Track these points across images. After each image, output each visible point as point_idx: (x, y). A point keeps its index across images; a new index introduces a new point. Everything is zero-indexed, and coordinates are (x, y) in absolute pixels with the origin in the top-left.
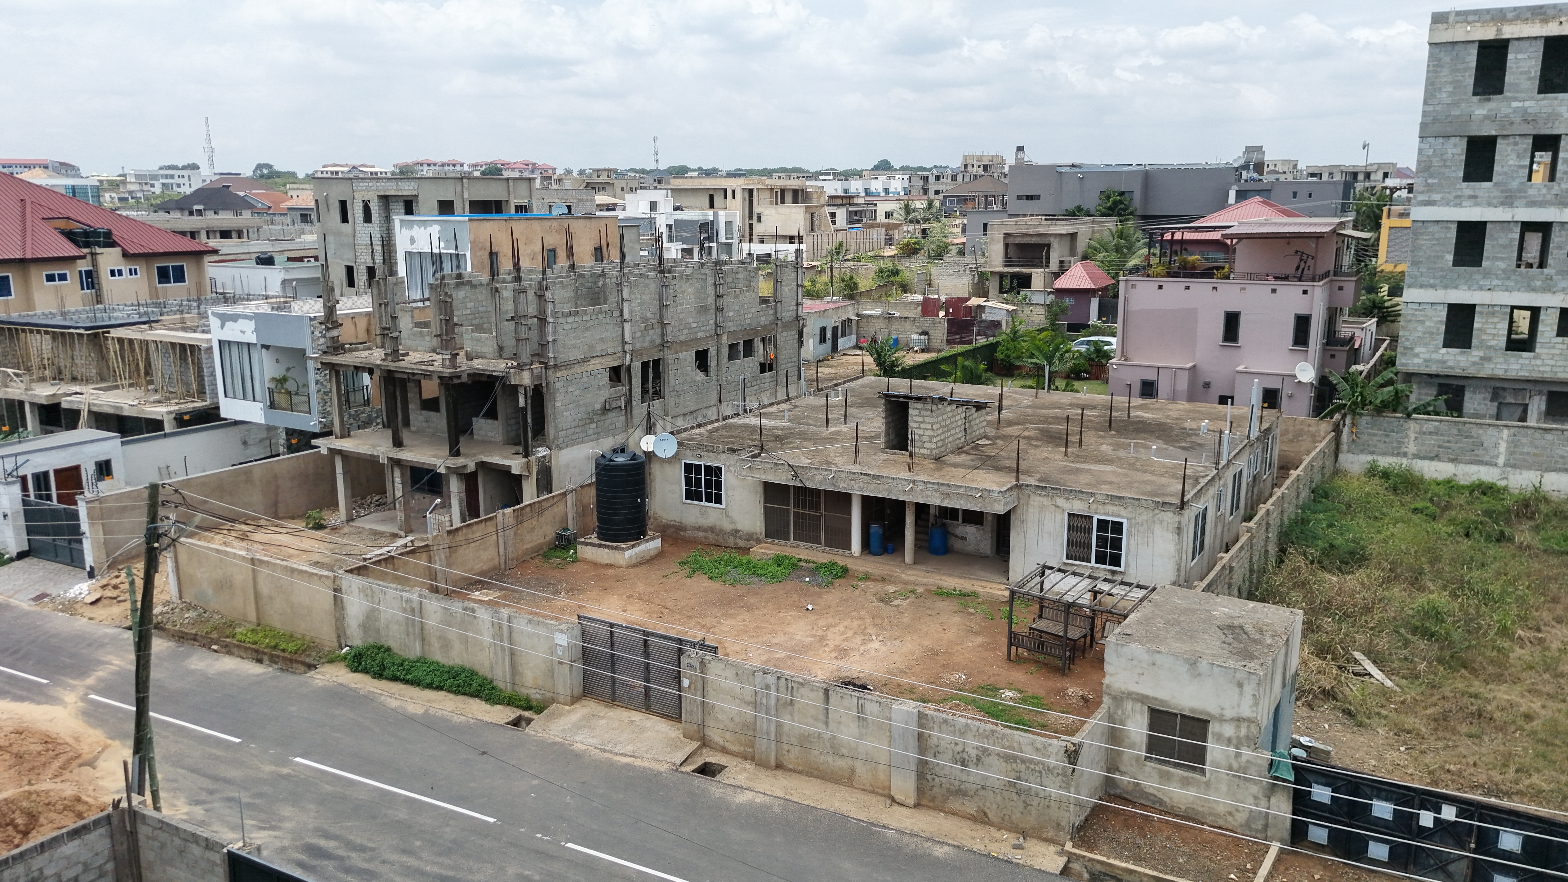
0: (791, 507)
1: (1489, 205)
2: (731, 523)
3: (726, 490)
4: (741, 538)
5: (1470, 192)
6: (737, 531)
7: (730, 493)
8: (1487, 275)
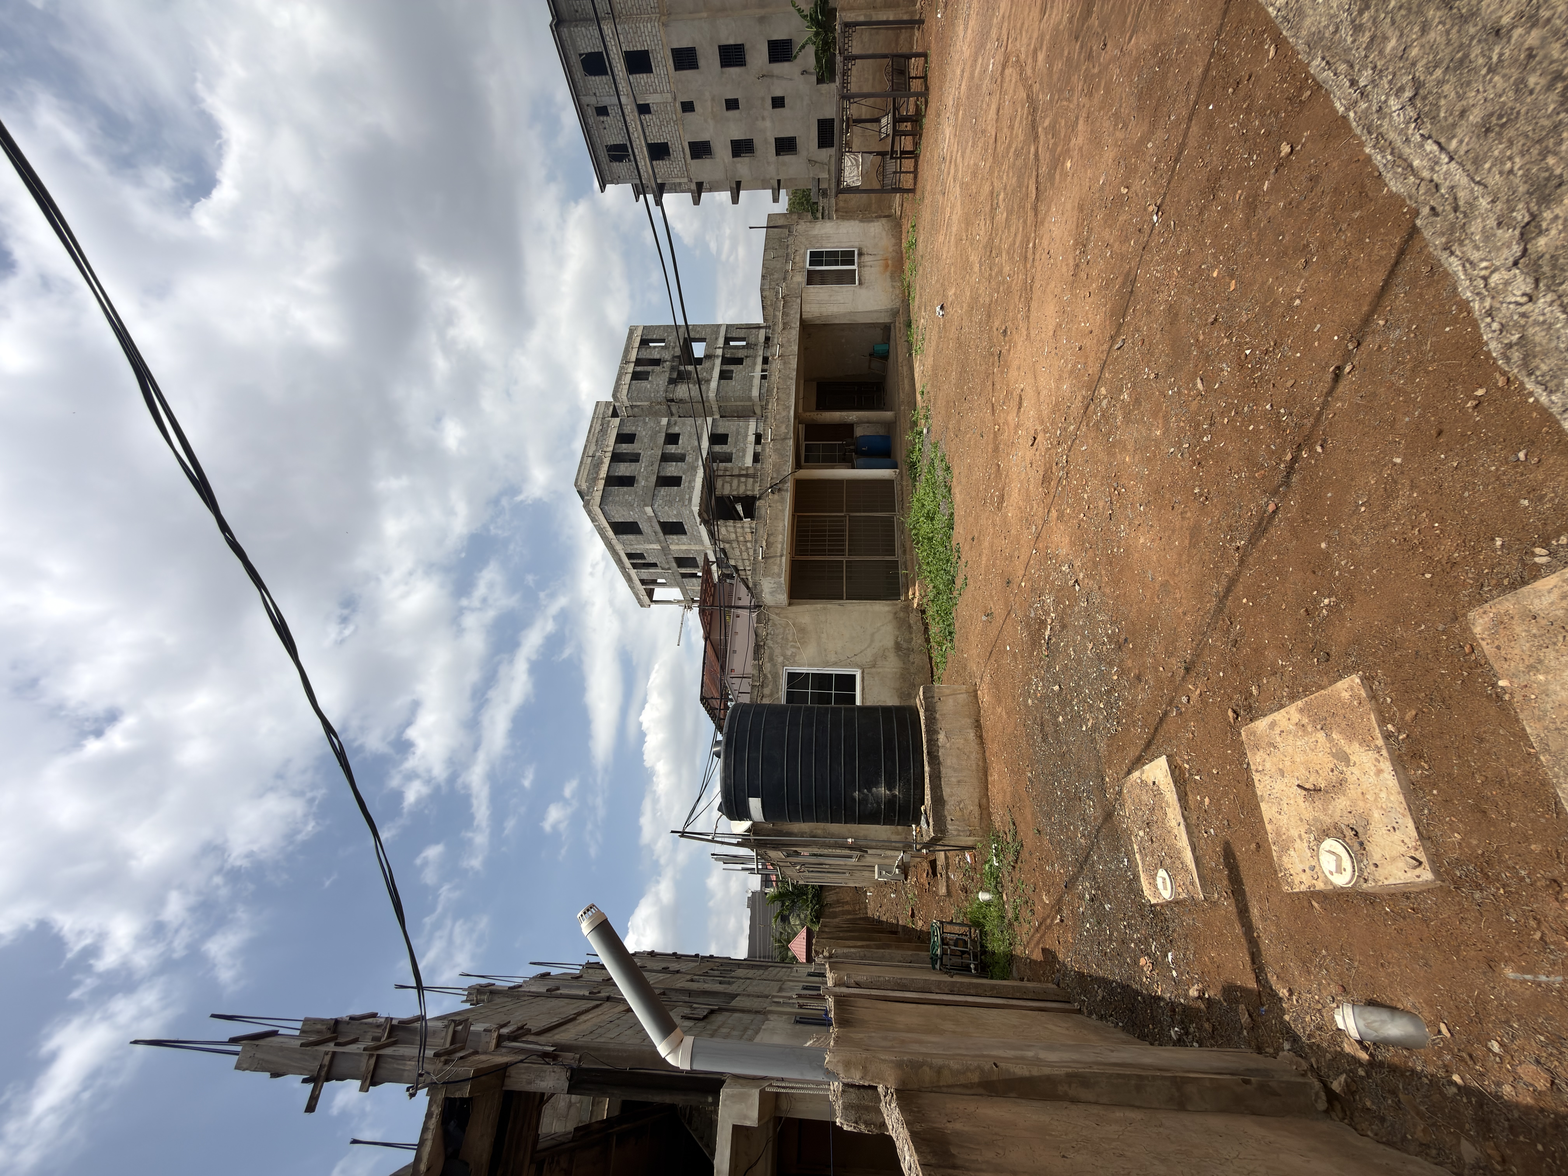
0: (844, 559)
2: (885, 657)
3: (827, 664)
4: (910, 641)
6: (898, 647)
7: (832, 658)
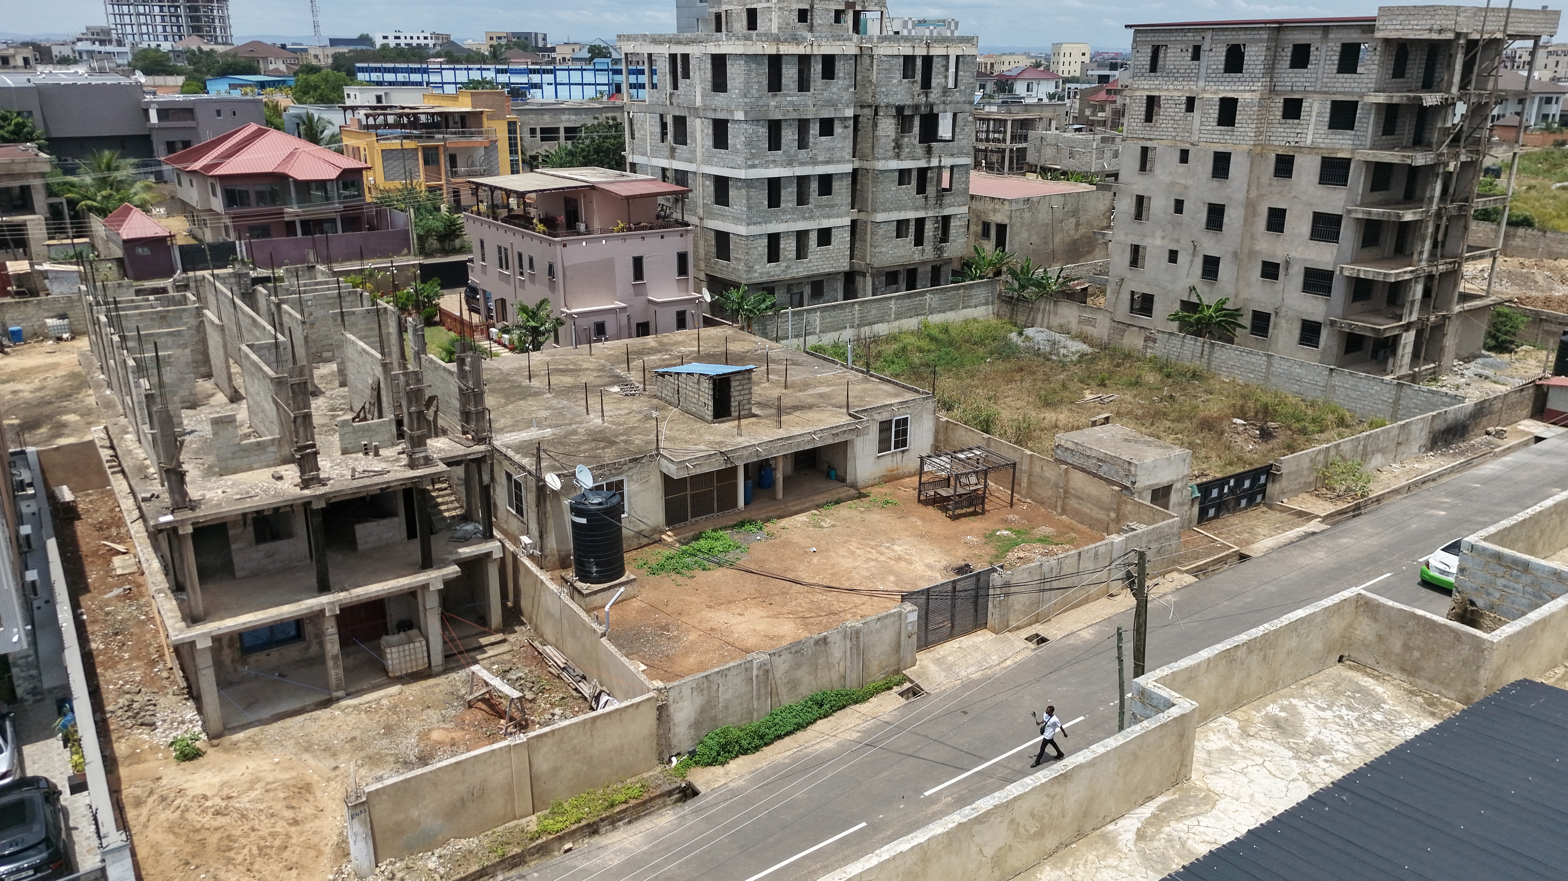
0: (688, 492)
1: (782, 166)
2: (637, 526)
3: (629, 498)
4: (645, 537)
5: (772, 158)
6: (642, 531)
7: (632, 500)
8: (784, 212)
